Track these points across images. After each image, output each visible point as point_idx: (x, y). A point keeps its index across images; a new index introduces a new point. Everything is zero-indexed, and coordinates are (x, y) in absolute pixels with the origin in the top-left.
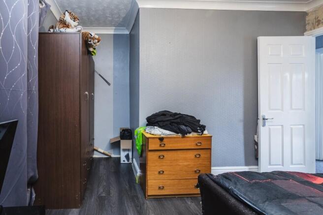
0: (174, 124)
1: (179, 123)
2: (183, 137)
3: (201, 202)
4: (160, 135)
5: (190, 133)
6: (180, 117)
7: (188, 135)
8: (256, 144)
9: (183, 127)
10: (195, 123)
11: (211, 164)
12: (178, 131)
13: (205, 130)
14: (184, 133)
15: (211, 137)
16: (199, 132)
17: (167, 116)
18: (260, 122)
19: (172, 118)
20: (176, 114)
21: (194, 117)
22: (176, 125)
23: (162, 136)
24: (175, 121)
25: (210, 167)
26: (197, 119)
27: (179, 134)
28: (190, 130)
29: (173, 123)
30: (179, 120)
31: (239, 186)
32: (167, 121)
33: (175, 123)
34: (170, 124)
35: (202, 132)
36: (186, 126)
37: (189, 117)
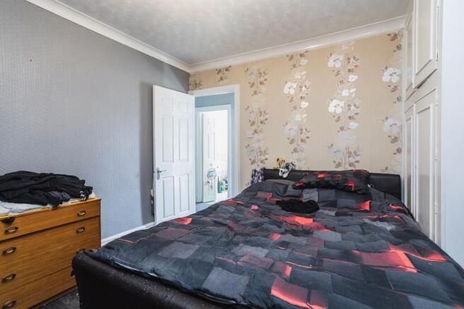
0: (37, 191)
1: (47, 188)
2: (56, 207)
3: (77, 294)
4: (7, 214)
5: (67, 200)
6: (51, 179)
7: (64, 204)
8: (152, 198)
9: (56, 194)
10: (77, 186)
11: (100, 236)
12: (45, 201)
13: (90, 193)
14: (56, 203)
15: (100, 200)
16: (82, 197)
17: (23, 180)
18: (156, 175)
19: (33, 182)
20: (43, 175)
21: (75, 177)
22: (42, 193)
23: (12, 214)
24: (40, 186)
25: (100, 239)
26: (80, 179)
27: (49, 206)
28: (67, 196)
29: (35, 189)
30: (48, 184)
31: (122, 252)
32: (25, 187)
33: (40, 189)
34: (30, 192)
35: (87, 196)
36: (61, 191)
37: (66, 178)
